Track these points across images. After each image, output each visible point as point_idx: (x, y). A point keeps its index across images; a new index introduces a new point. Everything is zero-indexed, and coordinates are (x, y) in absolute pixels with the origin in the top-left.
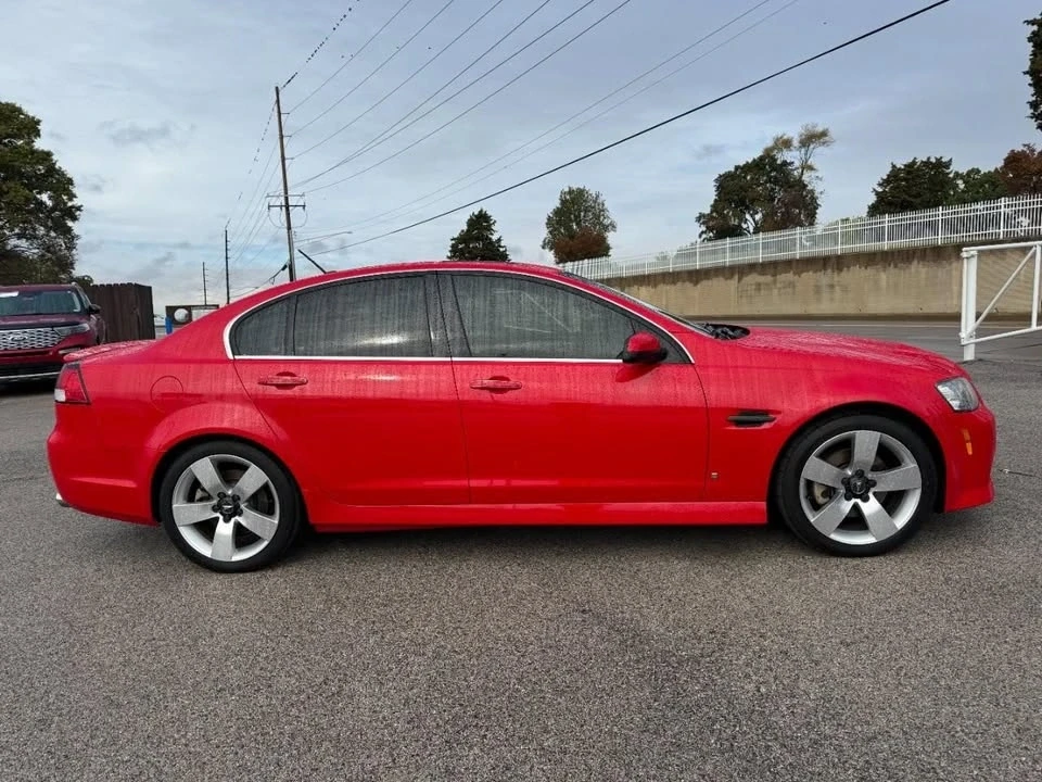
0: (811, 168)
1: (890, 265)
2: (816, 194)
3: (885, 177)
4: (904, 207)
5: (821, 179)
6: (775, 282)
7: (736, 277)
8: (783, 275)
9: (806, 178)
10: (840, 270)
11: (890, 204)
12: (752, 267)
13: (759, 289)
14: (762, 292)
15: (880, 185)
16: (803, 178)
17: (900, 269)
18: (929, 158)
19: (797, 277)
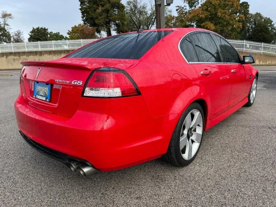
0: (8, 25)
1: (56, 55)
2: (10, 33)
3: (31, 31)
4: (38, 40)
5: (11, 29)
6: (20, 58)
7: (5, 56)
8: (22, 56)
9: (6, 27)
10: (41, 55)
11: (34, 39)
12: (11, 54)
13: (15, 61)
14: (16, 62)
15: (30, 33)
16: (5, 28)
17: (59, 56)
18: (42, 27)
19: (27, 57)
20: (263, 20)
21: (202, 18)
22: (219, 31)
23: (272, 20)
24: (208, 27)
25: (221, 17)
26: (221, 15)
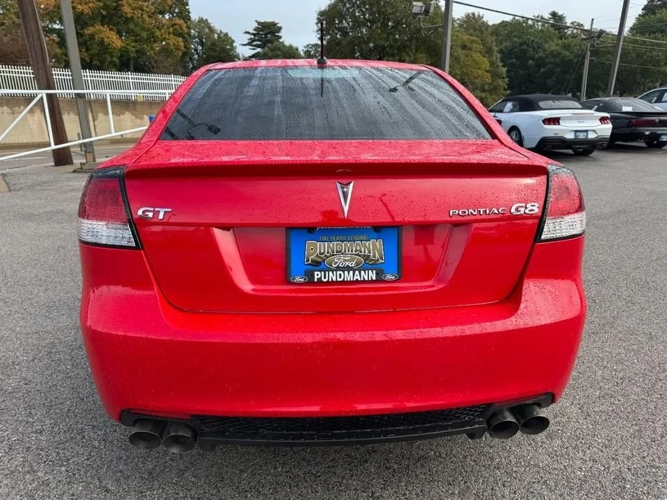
20: (216, 36)
21: (82, 13)
22: (132, 51)
23: (233, 38)
24: (106, 40)
25: (132, 18)
26: (133, 13)
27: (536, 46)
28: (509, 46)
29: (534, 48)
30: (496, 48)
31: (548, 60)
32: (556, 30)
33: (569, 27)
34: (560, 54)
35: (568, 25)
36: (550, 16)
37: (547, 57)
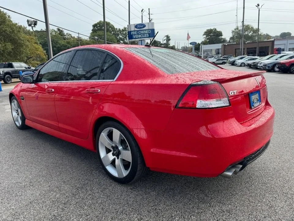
27: (55, 42)
28: (43, 41)
29: (55, 43)
30: (39, 42)
31: (62, 48)
32: (61, 36)
33: (66, 35)
34: (66, 46)
35: (65, 34)
36: (57, 30)
37: (62, 47)
